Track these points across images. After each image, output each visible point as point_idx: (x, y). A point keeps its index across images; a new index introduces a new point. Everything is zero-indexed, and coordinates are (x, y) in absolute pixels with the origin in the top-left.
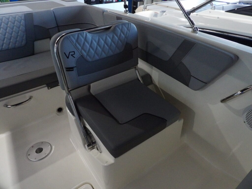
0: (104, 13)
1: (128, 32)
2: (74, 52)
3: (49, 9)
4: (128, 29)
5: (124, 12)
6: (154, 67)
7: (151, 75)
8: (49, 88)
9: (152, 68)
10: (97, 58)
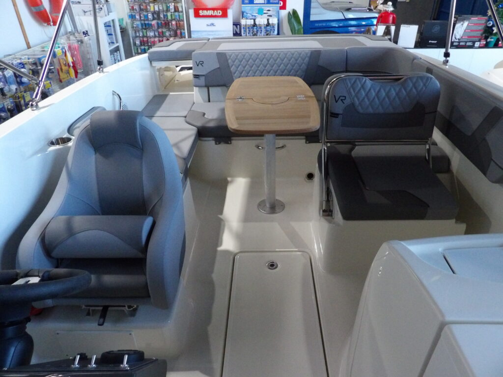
0: (415, 61)
1: (424, 88)
2: (345, 97)
3: (342, 48)
4: (424, 85)
5: (442, 63)
6: (457, 149)
7: (450, 159)
8: (307, 142)
9: (455, 150)
10: (371, 110)
